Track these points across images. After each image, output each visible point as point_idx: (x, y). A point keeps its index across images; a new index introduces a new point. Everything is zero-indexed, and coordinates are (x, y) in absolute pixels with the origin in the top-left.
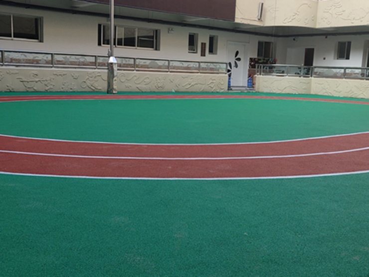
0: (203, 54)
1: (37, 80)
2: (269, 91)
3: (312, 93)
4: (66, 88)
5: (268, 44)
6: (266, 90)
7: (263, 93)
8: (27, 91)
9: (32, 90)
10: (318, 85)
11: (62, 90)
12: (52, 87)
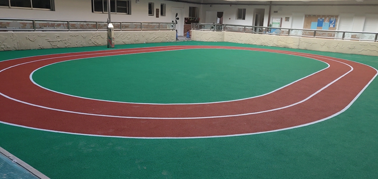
0: (157, 16)
1: (59, 40)
2: (199, 40)
3: (225, 41)
4: (79, 45)
5: (194, 8)
6: (198, 40)
7: (195, 41)
8: (53, 48)
9: (56, 47)
10: (228, 36)
11: (76, 46)
12: (69, 44)
